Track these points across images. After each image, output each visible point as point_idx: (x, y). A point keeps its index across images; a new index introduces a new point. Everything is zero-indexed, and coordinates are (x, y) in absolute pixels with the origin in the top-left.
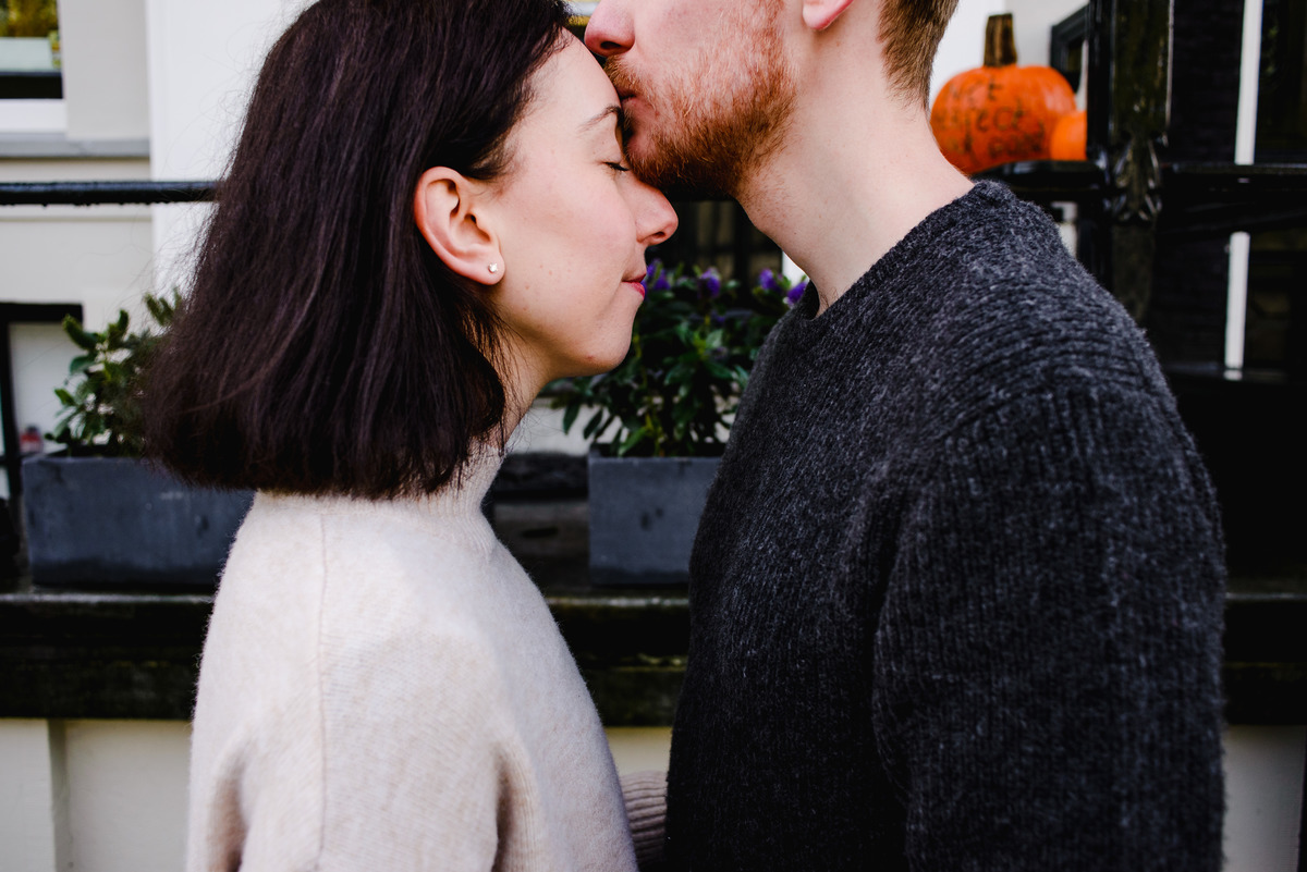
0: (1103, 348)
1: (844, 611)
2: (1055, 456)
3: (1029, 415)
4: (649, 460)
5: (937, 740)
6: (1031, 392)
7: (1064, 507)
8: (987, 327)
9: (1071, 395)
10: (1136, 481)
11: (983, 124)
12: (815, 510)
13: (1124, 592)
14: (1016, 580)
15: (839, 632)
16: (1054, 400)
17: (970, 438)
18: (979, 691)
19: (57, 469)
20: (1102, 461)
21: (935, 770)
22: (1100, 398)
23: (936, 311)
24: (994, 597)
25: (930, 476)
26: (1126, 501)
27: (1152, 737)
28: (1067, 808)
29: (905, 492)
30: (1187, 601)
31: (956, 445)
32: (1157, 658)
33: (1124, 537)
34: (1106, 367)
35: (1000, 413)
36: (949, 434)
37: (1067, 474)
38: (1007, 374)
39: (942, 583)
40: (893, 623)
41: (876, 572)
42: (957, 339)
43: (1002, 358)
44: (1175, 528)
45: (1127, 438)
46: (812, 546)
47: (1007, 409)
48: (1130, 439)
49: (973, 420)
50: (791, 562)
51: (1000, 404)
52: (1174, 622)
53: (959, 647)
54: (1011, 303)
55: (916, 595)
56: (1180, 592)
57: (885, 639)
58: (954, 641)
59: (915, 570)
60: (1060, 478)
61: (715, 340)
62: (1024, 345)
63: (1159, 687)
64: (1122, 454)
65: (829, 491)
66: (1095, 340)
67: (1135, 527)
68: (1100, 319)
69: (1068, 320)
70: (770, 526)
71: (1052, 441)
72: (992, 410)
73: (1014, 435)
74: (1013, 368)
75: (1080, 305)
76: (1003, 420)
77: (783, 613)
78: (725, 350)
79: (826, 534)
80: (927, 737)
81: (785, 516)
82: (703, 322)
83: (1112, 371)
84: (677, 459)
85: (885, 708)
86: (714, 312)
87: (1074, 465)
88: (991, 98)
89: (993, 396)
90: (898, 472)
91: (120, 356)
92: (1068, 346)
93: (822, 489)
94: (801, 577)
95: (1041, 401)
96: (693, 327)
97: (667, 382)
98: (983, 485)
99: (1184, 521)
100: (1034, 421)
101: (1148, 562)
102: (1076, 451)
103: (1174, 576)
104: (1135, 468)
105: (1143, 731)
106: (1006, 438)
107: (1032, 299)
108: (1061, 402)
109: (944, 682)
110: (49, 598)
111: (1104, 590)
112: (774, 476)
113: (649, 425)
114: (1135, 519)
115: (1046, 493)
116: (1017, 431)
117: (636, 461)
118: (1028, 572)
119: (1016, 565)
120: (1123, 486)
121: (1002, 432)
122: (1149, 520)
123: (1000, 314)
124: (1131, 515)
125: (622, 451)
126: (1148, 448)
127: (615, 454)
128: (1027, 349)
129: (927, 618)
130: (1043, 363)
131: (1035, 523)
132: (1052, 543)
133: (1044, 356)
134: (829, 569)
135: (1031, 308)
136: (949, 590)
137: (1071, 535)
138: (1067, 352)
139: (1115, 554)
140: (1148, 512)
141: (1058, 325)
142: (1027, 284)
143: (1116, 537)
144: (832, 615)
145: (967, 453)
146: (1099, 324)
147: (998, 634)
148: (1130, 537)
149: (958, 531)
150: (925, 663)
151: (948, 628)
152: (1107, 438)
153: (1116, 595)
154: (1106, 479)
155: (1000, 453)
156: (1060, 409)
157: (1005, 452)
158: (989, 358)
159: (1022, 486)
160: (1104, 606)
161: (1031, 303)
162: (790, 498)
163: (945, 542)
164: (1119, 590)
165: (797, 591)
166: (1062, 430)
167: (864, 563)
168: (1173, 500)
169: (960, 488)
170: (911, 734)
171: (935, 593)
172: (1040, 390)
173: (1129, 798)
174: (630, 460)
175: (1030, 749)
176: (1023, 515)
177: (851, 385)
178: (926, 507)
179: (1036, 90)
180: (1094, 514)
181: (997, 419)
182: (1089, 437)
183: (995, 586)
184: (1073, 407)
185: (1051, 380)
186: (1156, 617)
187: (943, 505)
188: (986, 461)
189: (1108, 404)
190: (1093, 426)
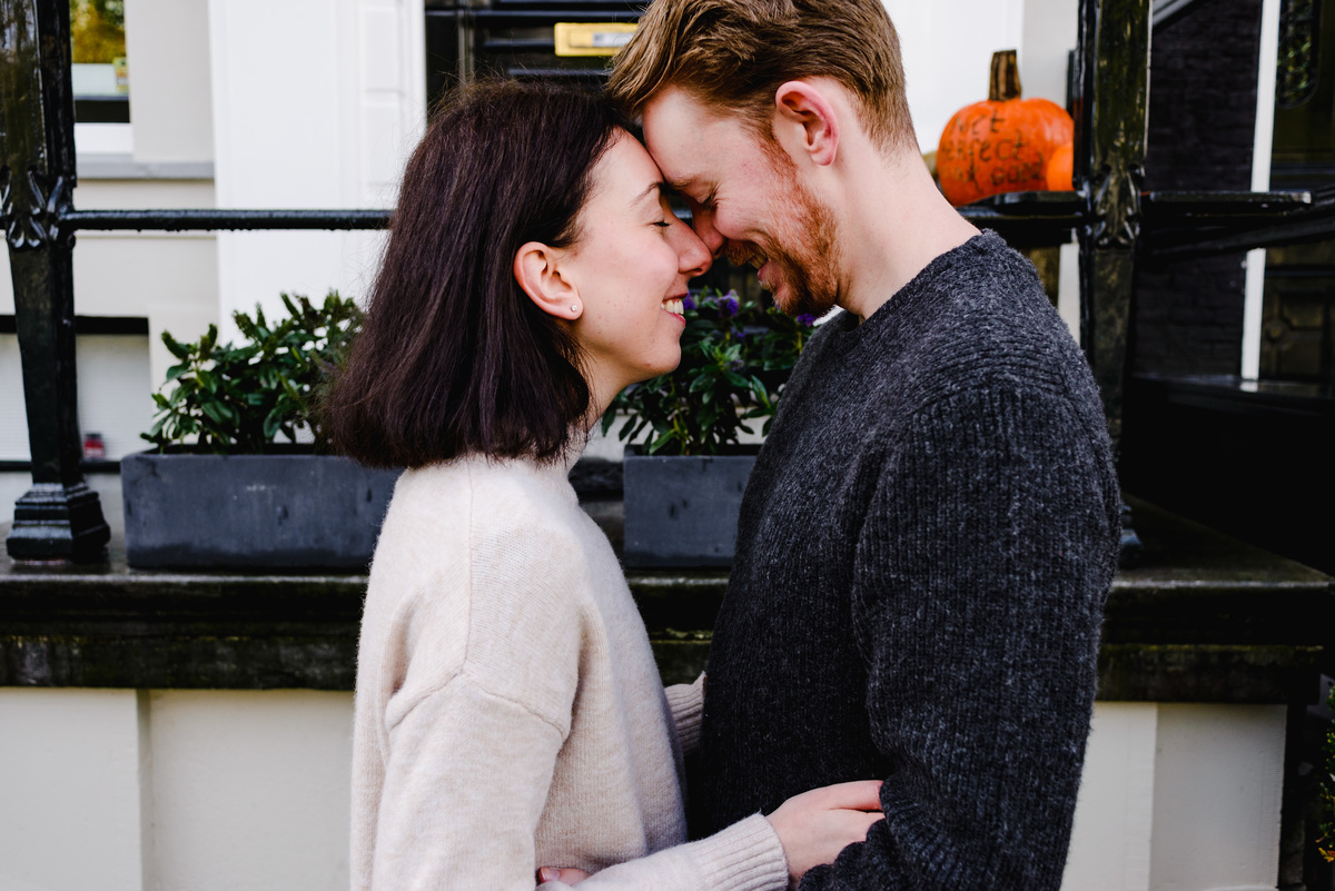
0: (1033, 363)
1: (839, 532)
2: (985, 431)
3: (971, 402)
4: (676, 457)
5: (891, 622)
6: (974, 387)
7: (988, 466)
8: (955, 343)
9: (1001, 392)
10: (1042, 455)
11: (986, 155)
12: (828, 463)
13: (1023, 527)
14: (951, 513)
15: (834, 547)
16: (990, 394)
17: (930, 415)
18: (921, 588)
19: (153, 464)
20: (1018, 438)
21: (888, 642)
22: (1022, 396)
23: (927, 331)
24: (935, 524)
25: (901, 439)
26: (1033, 467)
27: (1035, 628)
28: (972, 671)
29: (885, 449)
30: (1072, 541)
31: (920, 419)
32: (1044, 576)
33: (1028, 490)
34: (1033, 377)
35: (951, 399)
36: (917, 411)
37: (993, 444)
38: (960, 374)
39: (901, 511)
40: (868, 537)
41: (862, 505)
42: (933, 350)
43: (959, 363)
44: (1068, 490)
45: (1040, 425)
46: (824, 487)
47: (956, 397)
48: (1041, 427)
49: (934, 403)
50: (808, 498)
51: (952, 393)
52: (1060, 553)
53: (910, 556)
54: (975, 327)
55: (884, 519)
56: (1067, 533)
57: (862, 549)
58: (906, 551)
59: (884, 501)
60: (987, 447)
61: (733, 354)
62: (975, 357)
63: (1044, 595)
64: (1034, 435)
65: (839, 451)
66: (1028, 358)
67: (1037, 485)
68: (1038, 344)
69: (1012, 342)
70: (797, 475)
71: (985, 421)
72: (946, 397)
73: (959, 415)
74: (966, 370)
75: (1025, 333)
76: (953, 405)
77: (798, 533)
78: (742, 363)
79: (834, 480)
80: (885, 619)
81: (808, 468)
82: (724, 338)
83: (1037, 379)
84: (701, 457)
85: (859, 599)
86: (734, 329)
87: (997, 439)
88: (994, 131)
89: (948, 388)
90: (881, 436)
91: (209, 365)
92: (1007, 360)
93: (834, 449)
94: (814, 508)
95: (980, 394)
96: (714, 343)
97: (691, 391)
98: (935, 447)
99: (1076, 486)
100: (974, 407)
101: (1044, 510)
102: (1000, 430)
103: (1064, 522)
104: (1042, 446)
105: (1029, 624)
106: (953, 417)
107: (990, 325)
108: (994, 396)
109: (898, 581)
110: (145, 578)
111: (1008, 525)
112: (806, 441)
113: (677, 428)
114: (1038, 480)
115: (977, 455)
116: (961, 412)
117: (665, 459)
118: (959, 508)
119: (951, 502)
120: (1032, 457)
121: (951, 412)
122: (1048, 482)
123: (964, 334)
124: (1036, 477)
125: (652, 450)
126: (1055, 434)
127: (647, 454)
128: (977, 359)
129: (890, 535)
130: (985, 369)
131: (967, 476)
132: (977, 490)
133: (987, 365)
134: (833, 503)
135: (988, 331)
136: (906, 517)
137: (990, 485)
138: (1006, 364)
139: (1019, 500)
140: (1049, 477)
141: (1003, 345)
142: (991, 314)
143: (1021, 490)
144: (830, 535)
145: (926, 424)
146: (1035, 347)
147: (936, 549)
148: (1033, 491)
149: (915, 477)
150: (886, 565)
151: (903, 543)
152: (1024, 424)
153: (1017, 528)
154: (1019, 450)
155: (948, 427)
156: (992, 401)
157: (951, 426)
158: (951, 363)
159: (961, 449)
160: (1008, 535)
161: (988, 328)
162: (813, 456)
163: (906, 484)
164: (1019, 525)
165: (810, 518)
166: (992, 415)
167: (854, 498)
168: (1069, 471)
169: (919, 447)
170: (875, 617)
171: (896, 517)
172: (981, 386)
173: (1014, 666)
174: (659, 457)
175: (951, 629)
176: (960, 469)
177: (866, 379)
178: (896, 459)
179: (1035, 121)
180: (1007, 472)
181: (949, 404)
182: (1011, 421)
183: (937, 517)
184: (1002, 400)
185: (990, 380)
186: (1046, 548)
187: (907, 458)
188: (938, 431)
189: (1029, 401)
190: (1015, 414)
